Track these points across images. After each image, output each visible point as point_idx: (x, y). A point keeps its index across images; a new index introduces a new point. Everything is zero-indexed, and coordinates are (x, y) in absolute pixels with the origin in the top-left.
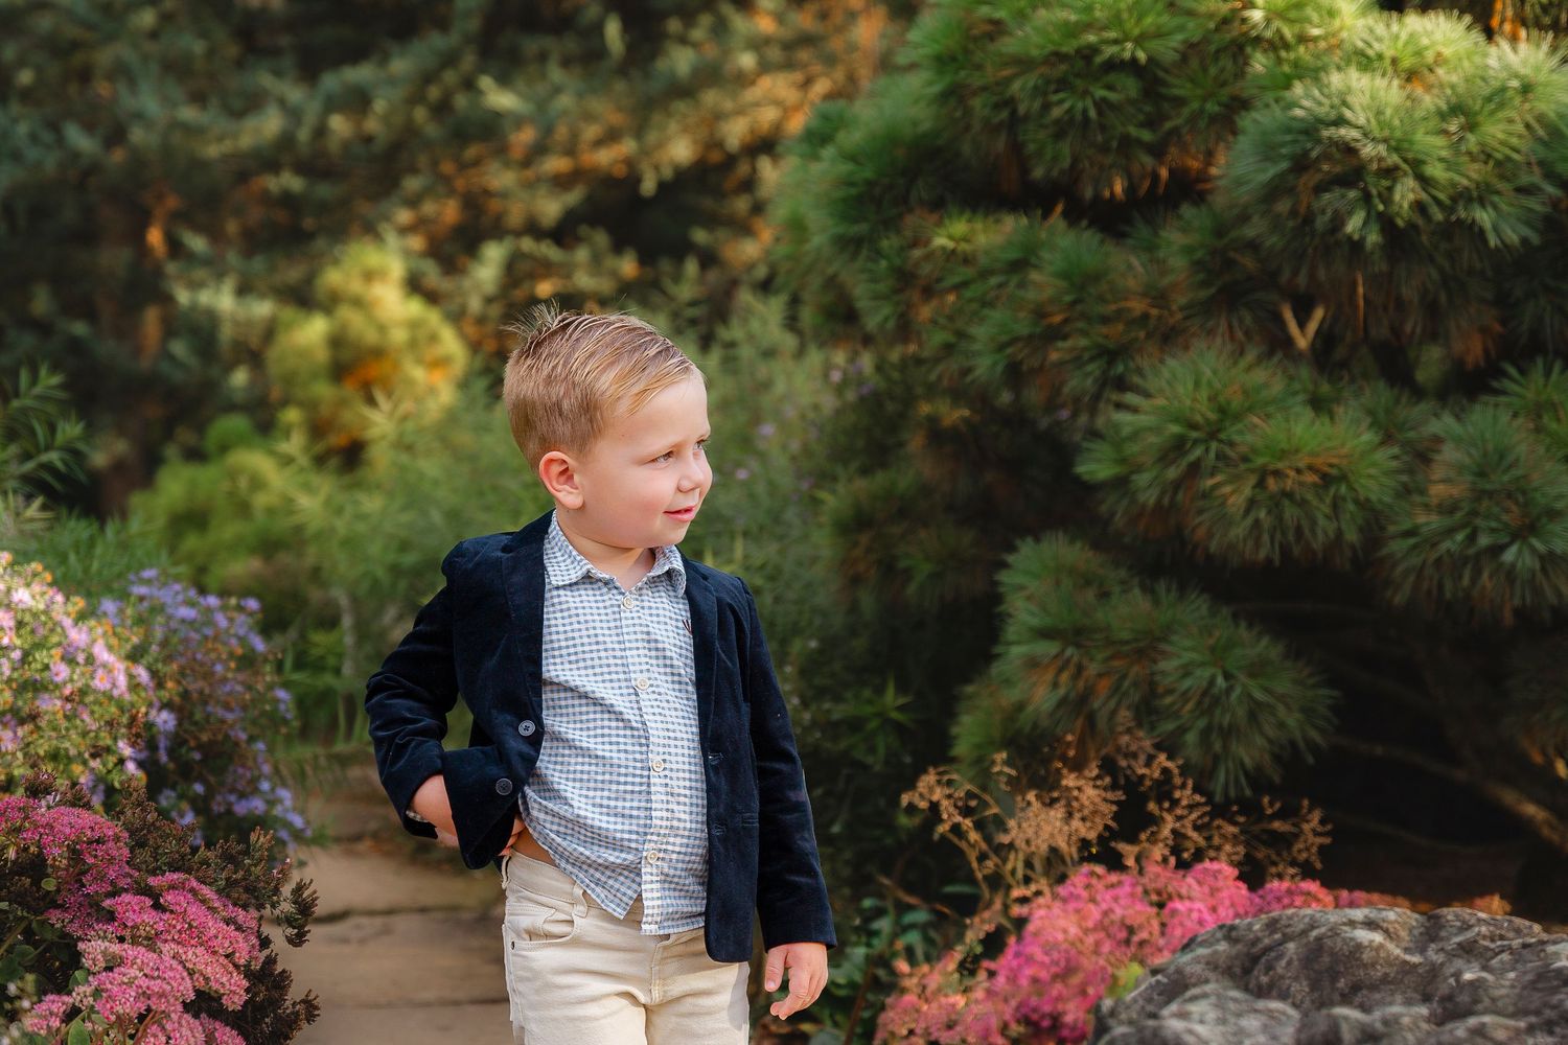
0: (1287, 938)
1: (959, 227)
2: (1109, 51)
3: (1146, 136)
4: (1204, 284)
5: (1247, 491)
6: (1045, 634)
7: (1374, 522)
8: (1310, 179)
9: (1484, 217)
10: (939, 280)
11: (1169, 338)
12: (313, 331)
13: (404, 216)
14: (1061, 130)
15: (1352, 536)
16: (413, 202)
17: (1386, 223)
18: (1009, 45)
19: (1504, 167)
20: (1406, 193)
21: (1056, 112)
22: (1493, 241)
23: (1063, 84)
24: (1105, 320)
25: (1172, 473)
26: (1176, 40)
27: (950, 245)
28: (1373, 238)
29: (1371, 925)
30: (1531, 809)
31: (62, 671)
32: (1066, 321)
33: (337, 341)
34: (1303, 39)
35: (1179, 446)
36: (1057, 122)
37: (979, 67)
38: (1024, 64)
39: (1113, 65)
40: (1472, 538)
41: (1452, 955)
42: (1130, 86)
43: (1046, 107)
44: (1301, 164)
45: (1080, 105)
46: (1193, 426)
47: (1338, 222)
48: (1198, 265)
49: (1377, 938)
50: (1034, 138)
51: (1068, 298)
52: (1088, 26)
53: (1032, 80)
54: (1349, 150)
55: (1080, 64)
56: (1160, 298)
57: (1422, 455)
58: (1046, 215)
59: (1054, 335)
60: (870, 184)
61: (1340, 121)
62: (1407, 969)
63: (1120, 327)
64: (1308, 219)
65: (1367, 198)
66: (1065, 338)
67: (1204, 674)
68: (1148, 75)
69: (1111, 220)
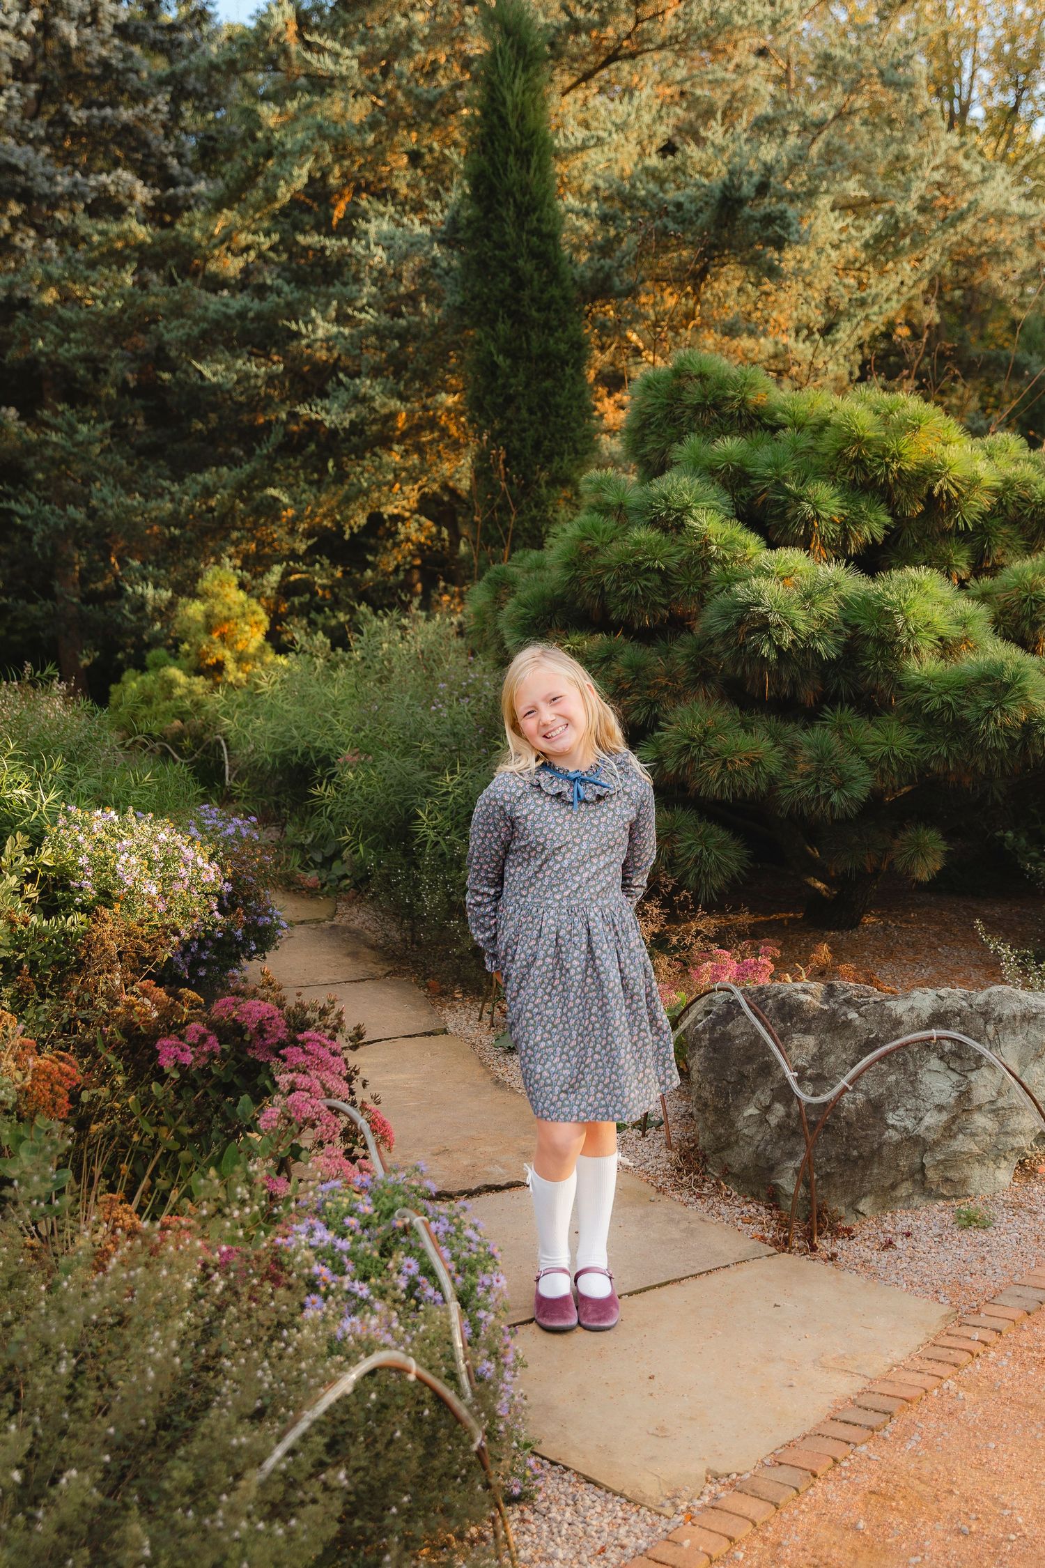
0: (768, 998)
1: (576, 641)
2: (648, 564)
3: (664, 601)
4: (695, 671)
5: (718, 770)
7: (772, 781)
8: (746, 628)
9: (820, 646)
11: (678, 696)
14: (625, 599)
15: (763, 788)
17: (780, 649)
18: (601, 560)
19: (828, 624)
20: (788, 636)
21: (623, 591)
22: (824, 656)
23: (627, 579)
24: (648, 688)
25: (683, 761)
26: (677, 559)
28: (774, 656)
29: (805, 991)
30: (818, 885)
31: (183, 872)
32: (631, 687)
34: (734, 558)
35: (686, 748)
36: (624, 595)
37: (586, 568)
38: (607, 568)
39: (648, 570)
40: (817, 789)
41: (841, 1005)
42: (657, 579)
43: (619, 588)
44: (741, 622)
45: (634, 588)
46: (693, 740)
47: (758, 649)
48: (690, 663)
49: (809, 998)
50: (612, 602)
51: (632, 678)
52: (637, 552)
53: (612, 576)
54: (763, 617)
55: (635, 569)
56: (673, 678)
57: (793, 750)
58: (615, 634)
59: (625, 694)
61: (759, 604)
62: (823, 1011)
63: (656, 691)
64: (743, 646)
65: (770, 637)
66: (630, 695)
67: (697, 849)
68: (664, 575)
69: (645, 636)
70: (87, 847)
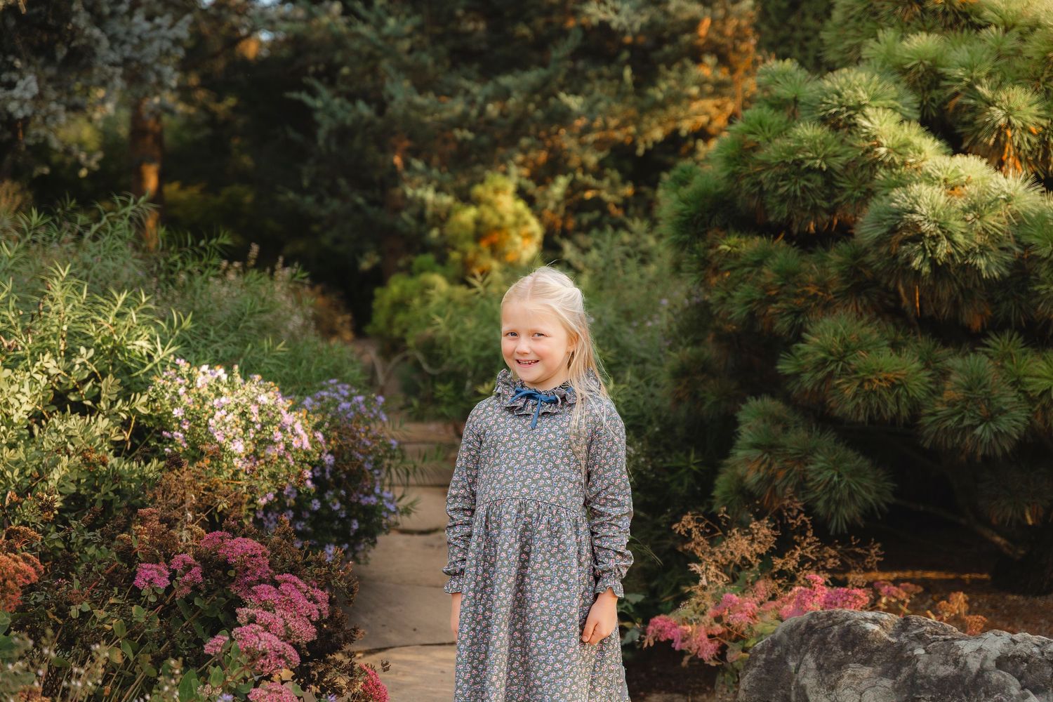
0: (835, 623)
1: (734, 240)
2: (809, 163)
3: (825, 204)
4: (846, 282)
5: (855, 388)
6: (756, 446)
7: (916, 408)
8: (898, 237)
9: (981, 262)
10: (721, 266)
11: (827, 307)
12: (468, 215)
13: (520, 158)
14: (783, 199)
15: (905, 413)
16: (525, 151)
17: (933, 262)
18: (761, 156)
19: (994, 239)
20: (943, 249)
21: (781, 191)
22: (985, 275)
23: (785, 177)
24: (796, 296)
25: (820, 376)
26: (843, 159)
27: (729, 249)
28: (926, 269)
29: (875, 621)
30: (998, 539)
31: (278, 436)
32: (777, 294)
33: (478, 222)
34: (904, 163)
35: (823, 363)
36: (781, 195)
37: (746, 165)
38: (767, 165)
39: (810, 170)
40: (962, 419)
41: (911, 640)
42: (819, 180)
43: (777, 187)
44: (893, 230)
45: (793, 189)
46: (831, 354)
47: (909, 261)
48: (842, 273)
49: (876, 628)
50: (771, 201)
51: (780, 283)
52: (800, 149)
53: (770, 174)
54: (916, 225)
55: (795, 167)
56: (824, 287)
57: (944, 374)
58: (776, 237)
59: (772, 300)
60: (692, 216)
61: (913, 212)
62: (889, 644)
63: (803, 300)
64: (896, 257)
65: (924, 250)
66: (776, 302)
67: (827, 474)
68: (828, 176)
69: (806, 243)
70: (186, 400)
